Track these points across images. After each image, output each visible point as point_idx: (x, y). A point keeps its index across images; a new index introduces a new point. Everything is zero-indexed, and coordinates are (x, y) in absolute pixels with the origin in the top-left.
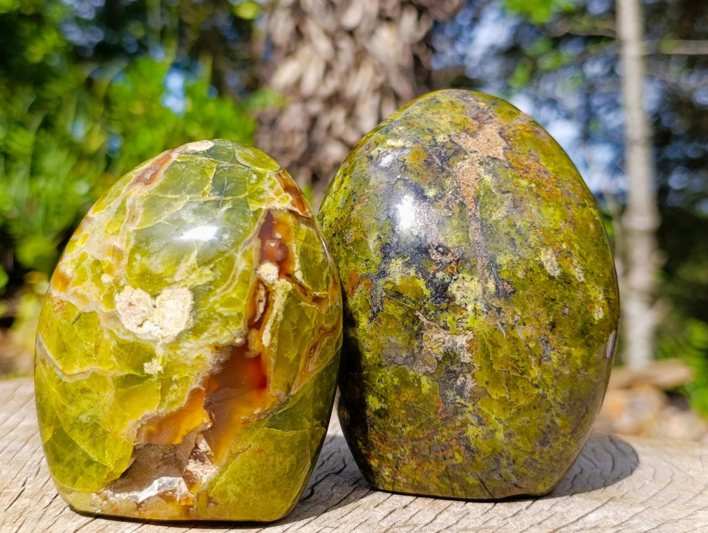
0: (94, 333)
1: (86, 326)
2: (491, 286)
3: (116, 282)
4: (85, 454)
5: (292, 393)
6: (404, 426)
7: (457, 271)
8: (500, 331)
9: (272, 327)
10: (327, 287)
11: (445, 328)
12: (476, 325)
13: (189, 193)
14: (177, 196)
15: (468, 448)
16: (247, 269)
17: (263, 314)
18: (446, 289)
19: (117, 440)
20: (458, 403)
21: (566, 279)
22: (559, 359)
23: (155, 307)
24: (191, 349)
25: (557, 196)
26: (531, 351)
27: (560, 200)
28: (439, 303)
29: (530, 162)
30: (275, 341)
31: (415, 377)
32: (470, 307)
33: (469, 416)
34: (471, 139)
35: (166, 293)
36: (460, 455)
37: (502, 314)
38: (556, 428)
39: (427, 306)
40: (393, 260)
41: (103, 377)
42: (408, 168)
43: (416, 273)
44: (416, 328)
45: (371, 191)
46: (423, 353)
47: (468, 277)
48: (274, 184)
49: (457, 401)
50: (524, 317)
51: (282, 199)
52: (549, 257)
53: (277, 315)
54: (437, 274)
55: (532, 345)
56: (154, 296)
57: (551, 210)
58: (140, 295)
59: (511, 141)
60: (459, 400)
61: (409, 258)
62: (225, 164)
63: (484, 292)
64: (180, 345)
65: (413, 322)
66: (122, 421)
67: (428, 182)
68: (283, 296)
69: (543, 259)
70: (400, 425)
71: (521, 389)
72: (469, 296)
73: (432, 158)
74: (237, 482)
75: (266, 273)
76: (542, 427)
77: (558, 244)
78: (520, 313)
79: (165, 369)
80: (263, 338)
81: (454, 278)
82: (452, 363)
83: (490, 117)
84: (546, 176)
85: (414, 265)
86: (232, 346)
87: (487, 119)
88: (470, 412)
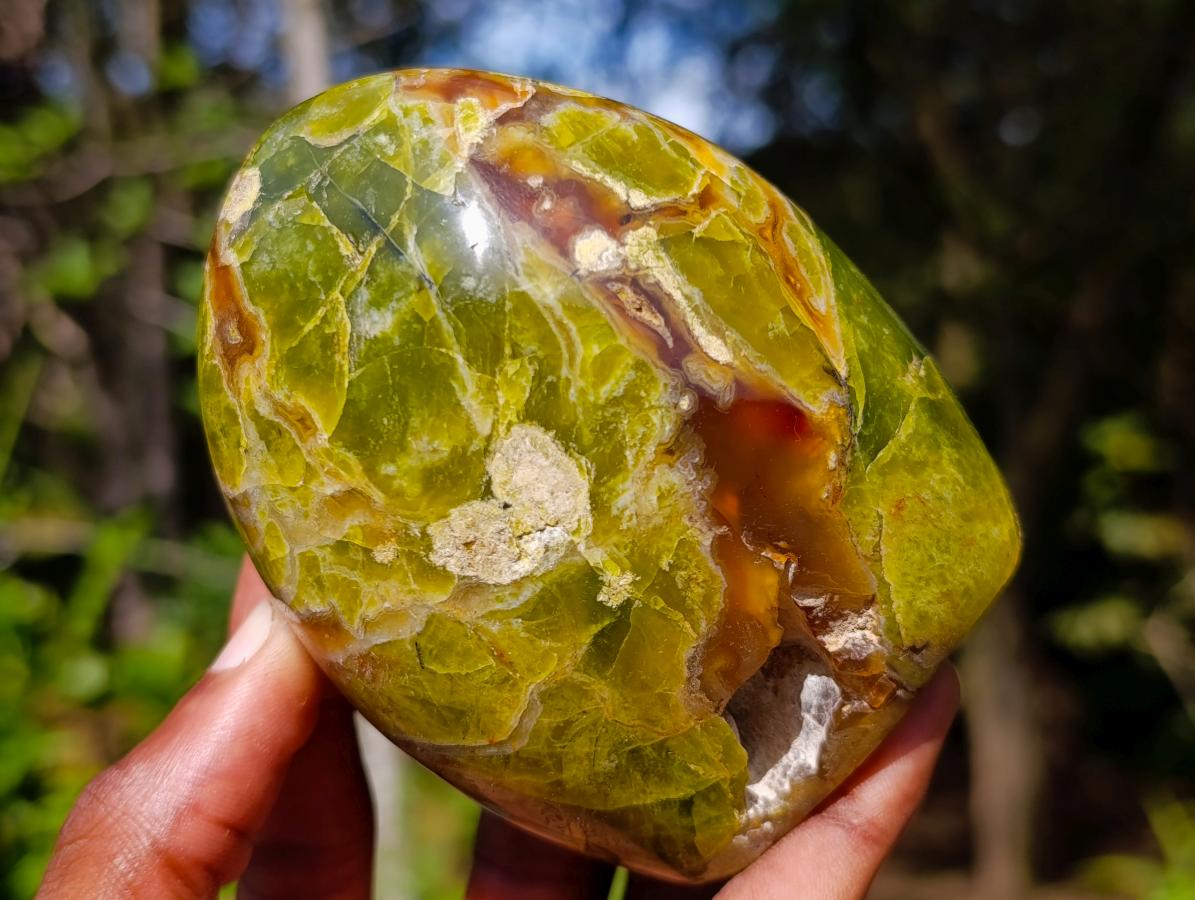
0: (471, 644)
1: (447, 647)
3: (404, 538)
4: (665, 805)
5: (843, 372)
9: (702, 324)
13: (329, 285)
14: (321, 313)
16: (561, 288)
17: (668, 323)
19: (689, 735)
23: (506, 506)
24: (636, 500)
30: (732, 335)
35: (496, 467)
41: (563, 685)
48: (423, 112)
51: (467, 118)
53: (687, 297)
56: (487, 493)
58: (462, 517)
62: (315, 178)
64: (615, 512)
66: (666, 706)
68: (658, 258)
74: (922, 584)
75: (593, 259)
79: (635, 570)
80: (713, 354)
86: (686, 423)
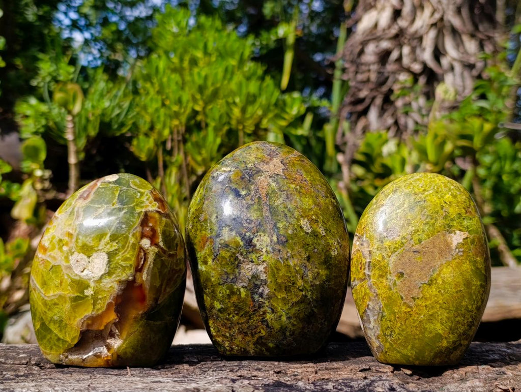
0: (60, 276)
1: (56, 272)
2: (275, 238)
3: (70, 250)
4: (56, 335)
6: (233, 316)
7: (257, 231)
8: (280, 262)
9: (147, 271)
10: (177, 249)
11: (252, 262)
12: (267, 259)
13: (106, 204)
14: (100, 206)
15: (267, 326)
16: (135, 242)
17: (143, 265)
18: (251, 241)
19: (72, 328)
20: (261, 302)
21: (315, 235)
22: (313, 276)
23: (89, 262)
24: (107, 283)
25: (311, 193)
26: (297, 272)
27: (312, 194)
28: (248, 249)
29: (297, 176)
30: (149, 278)
31: (238, 289)
32: (264, 250)
33: (266, 308)
34: (266, 165)
35: (95, 255)
36: (264, 330)
37: (281, 253)
38: (314, 314)
39: (242, 250)
40: (224, 228)
41: (64, 297)
42: (232, 181)
43: (236, 234)
44: (237, 263)
45: (213, 194)
46: (241, 276)
47: (263, 235)
48: (149, 197)
49: (259, 300)
50: (293, 254)
51: (153, 205)
52: (305, 223)
53: (150, 265)
54: (246, 234)
55: (297, 268)
56: (89, 257)
57: (307, 199)
58: (82, 256)
59: (288, 166)
60: (261, 300)
61: (232, 226)
62: (125, 188)
63: (271, 242)
64: (102, 281)
65: (235, 260)
66: (75, 319)
67: (242, 187)
68: (153, 255)
69: (302, 224)
70: (231, 316)
71: (293, 293)
72: (264, 244)
73: (245, 176)
75: (144, 243)
76: (306, 313)
77: (310, 216)
78: (290, 252)
79: (95, 293)
80: (143, 276)
81: (255, 235)
82: (256, 280)
84: (305, 183)
85: (235, 230)
86: (127, 281)
87: (275, 155)
88: (267, 306)
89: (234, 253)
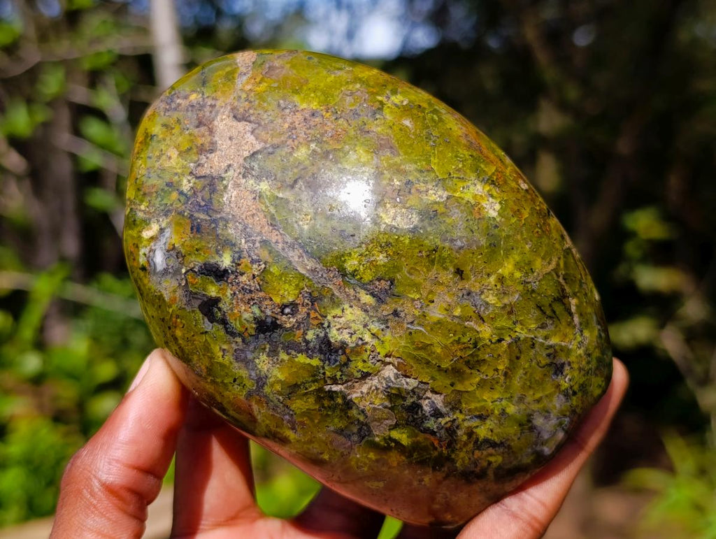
2: (366, 298)
6: (421, 481)
7: (322, 316)
8: (417, 332)
11: (366, 376)
12: (388, 347)
15: (493, 445)
18: (329, 343)
20: (446, 423)
22: (497, 295)
25: (346, 132)
26: (463, 318)
28: (336, 361)
29: (289, 120)
31: (385, 439)
32: (367, 338)
33: (467, 424)
34: (213, 155)
36: (494, 455)
37: (402, 315)
38: (557, 348)
39: (328, 374)
40: (257, 361)
42: (183, 251)
43: (288, 354)
44: (340, 401)
45: (174, 307)
46: (369, 414)
47: (338, 312)
49: (443, 423)
50: (425, 294)
52: (392, 212)
54: (307, 337)
55: (457, 312)
57: (352, 156)
59: (253, 114)
60: (443, 421)
61: (268, 346)
63: (366, 311)
65: (332, 399)
67: (213, 250)
69: (388, 221)
71: (488, 359)
72: (356, 328)
73: (197, 219)
76: (543, 362)
78: (418, 296)
81: (326, 325)
82: (404, 399)
83: (213, 106)
84: (318, 120)
85: (279, 349)
87: (211, 112)
88: (464, 420)
89: (320, 390)
